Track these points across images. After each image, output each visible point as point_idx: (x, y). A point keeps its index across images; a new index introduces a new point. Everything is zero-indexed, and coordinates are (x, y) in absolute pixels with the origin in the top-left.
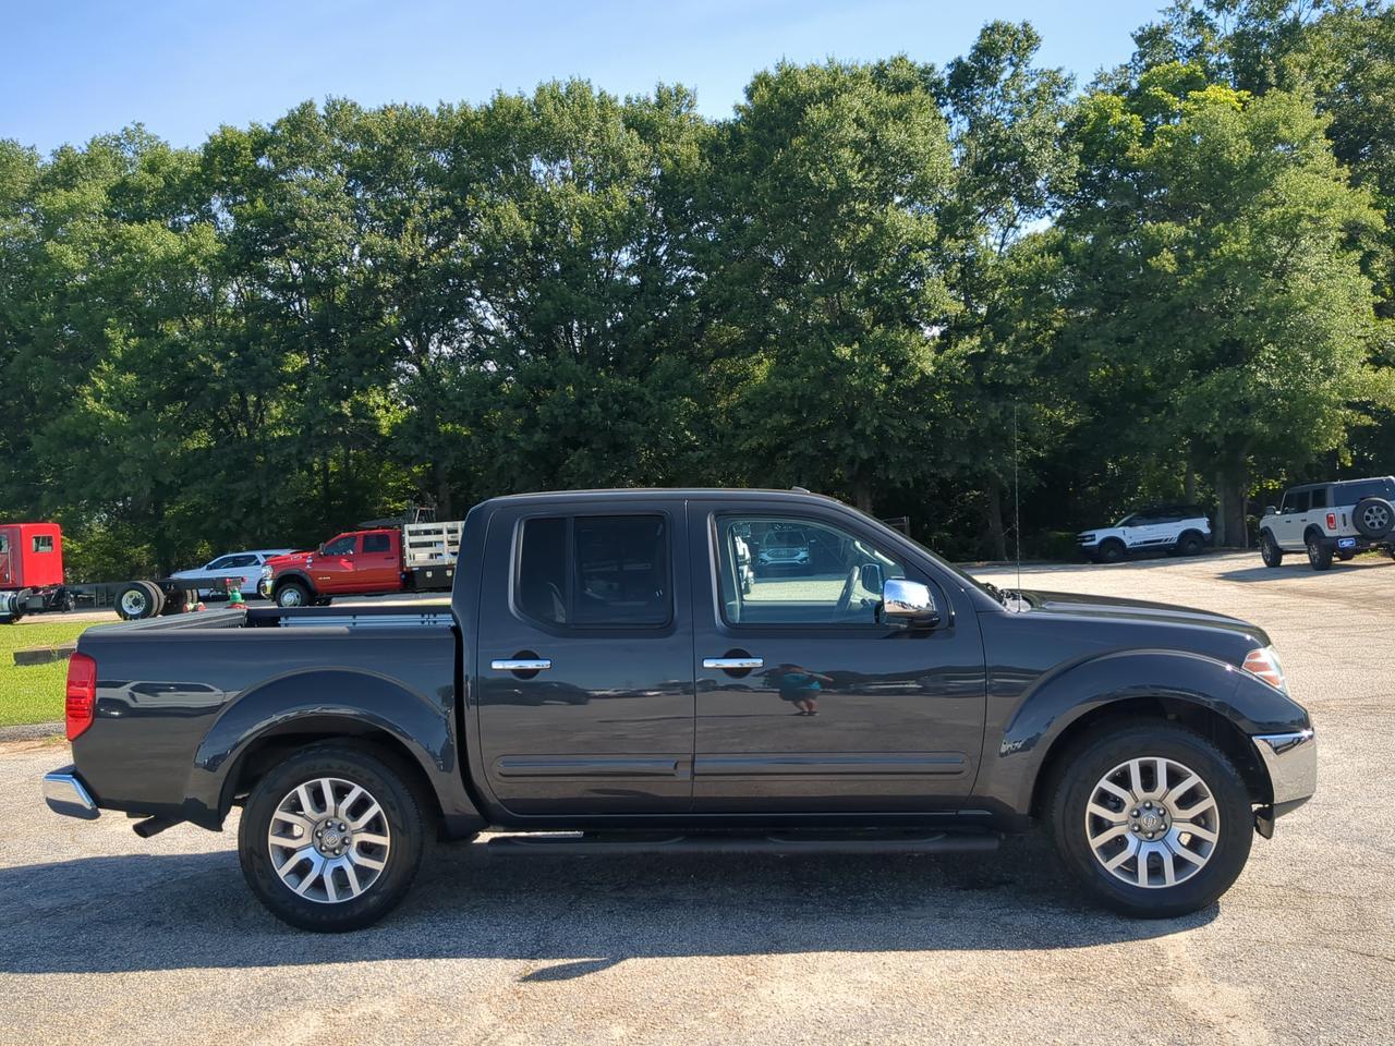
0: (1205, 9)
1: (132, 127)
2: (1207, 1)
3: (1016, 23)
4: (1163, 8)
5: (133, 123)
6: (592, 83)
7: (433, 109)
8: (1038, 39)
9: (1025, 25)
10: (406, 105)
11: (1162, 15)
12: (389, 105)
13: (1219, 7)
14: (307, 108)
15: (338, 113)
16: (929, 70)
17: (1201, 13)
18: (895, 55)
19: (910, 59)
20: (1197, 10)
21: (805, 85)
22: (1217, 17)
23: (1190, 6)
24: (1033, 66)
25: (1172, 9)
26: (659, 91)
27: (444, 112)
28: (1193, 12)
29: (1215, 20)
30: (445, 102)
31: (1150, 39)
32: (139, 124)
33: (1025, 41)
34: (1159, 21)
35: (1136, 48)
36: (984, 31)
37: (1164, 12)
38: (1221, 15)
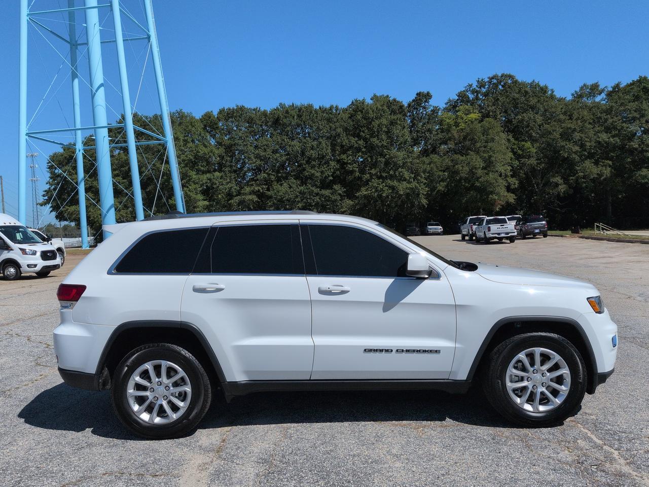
2: (477, 86)
3: (426, 92)
4: (466, 86)
6: (312, 105)
7: (268, 109)
8: (431, 96)
9: (428, 92)
10: (260, 108)
13: (480, 87)
14: (233, 109)
15: (241, 109)
19: (397, 99)
21: (371, 115)
25: (468, 86)
26: (331, 107)
31: (462, 97)
33: (428, 96)
34: (463, 89)
36: (417, 94)
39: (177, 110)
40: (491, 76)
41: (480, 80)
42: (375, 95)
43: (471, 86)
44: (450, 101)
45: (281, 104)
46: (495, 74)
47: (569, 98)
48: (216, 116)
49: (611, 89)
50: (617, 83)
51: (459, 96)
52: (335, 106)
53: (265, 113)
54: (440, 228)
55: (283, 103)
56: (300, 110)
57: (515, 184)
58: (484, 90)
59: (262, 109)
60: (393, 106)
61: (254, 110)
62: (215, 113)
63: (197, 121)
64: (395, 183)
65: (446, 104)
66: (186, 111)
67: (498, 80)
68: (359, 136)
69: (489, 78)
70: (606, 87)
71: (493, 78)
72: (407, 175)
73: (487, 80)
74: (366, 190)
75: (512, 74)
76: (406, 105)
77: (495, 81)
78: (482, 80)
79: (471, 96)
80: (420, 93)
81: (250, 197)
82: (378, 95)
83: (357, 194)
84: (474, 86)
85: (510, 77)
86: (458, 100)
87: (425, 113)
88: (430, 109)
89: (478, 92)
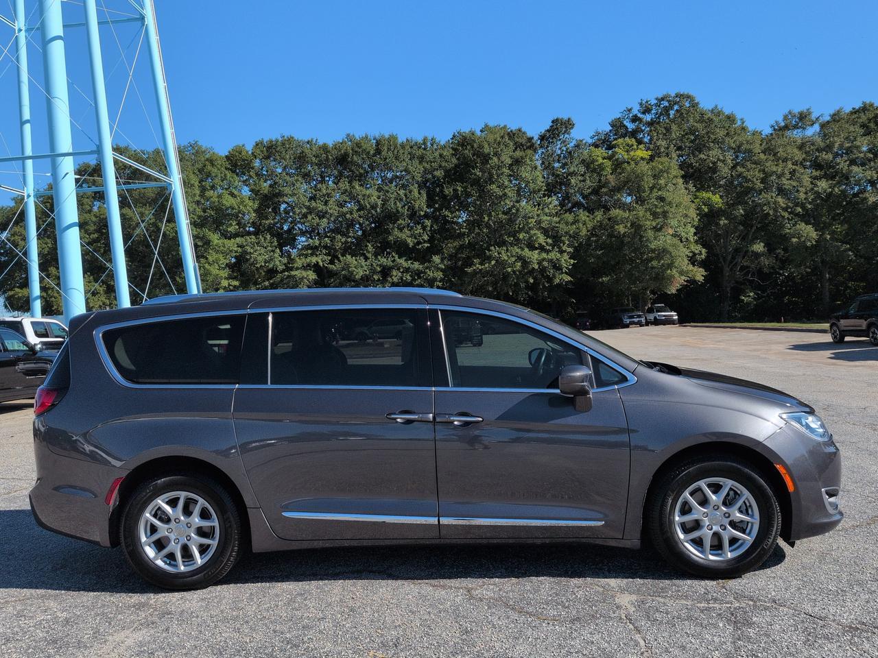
2: (639, 111)
3: (566, 118)
6: (397, 136)
7: (330, 144)
8: (574, 124)
9: (569, 119)
10: (318, 141)
12: (310, 139)
13: (644, 113)
14: (277, 141)
15: (288, 142)
16: (531, 138)
17: (637, 115)
18: (517, 127)
19: (523, 130)
22: (643, 115)
23: (633, 110)
24: (572, 135)
25: (626, 111)
26: (424, 140)
27: (335, 145)
28: (633, 114)
29: (643, 117)
31: (617, 126)
33: (569, 124)
34: (619, 115)
35: (611, 128)
36: (553, 122)
37: (622, 112)
38: (645, 115)
40: (660, 96)
41: (644, 102)
42: (486, 126)
43: (630, 110)
44: (598, 134)
45: (348, 135)
46: (666, 93)
47: (767, 131)
48: (250, 153)
49: (828, 118)
50: (838, 108)
51: (612, 126)
52: (429, 139)
53: (325, 148)
55: (352, 134)
56: (378, 143)
57: (701, 253)
58: (648, 118)
59: (321, 143)
60: (518, 141)
61: (308, 142)
62: (249, 148)
63: (221, 158)
64: (527, 252)
65: (592, 138)
66: (204, 144)
67: (669, 101)
69: (656, 99)
70: (822, 115)
71: (663, 99)
72: (541, 239)
73: (654, 102)
74: (481, 264)
75: (691, 93)
76: (536, 138)
77: (666, 104)
78: (647, 102)
79: (631, 126)
80: (557, 120)
81: (304, 274)
82: (491, 124)
84: (635, 111)
85: (688, 97)
86: (610, 131)
87: (564, 148)
88: (572, 144)
89: (640, 120)
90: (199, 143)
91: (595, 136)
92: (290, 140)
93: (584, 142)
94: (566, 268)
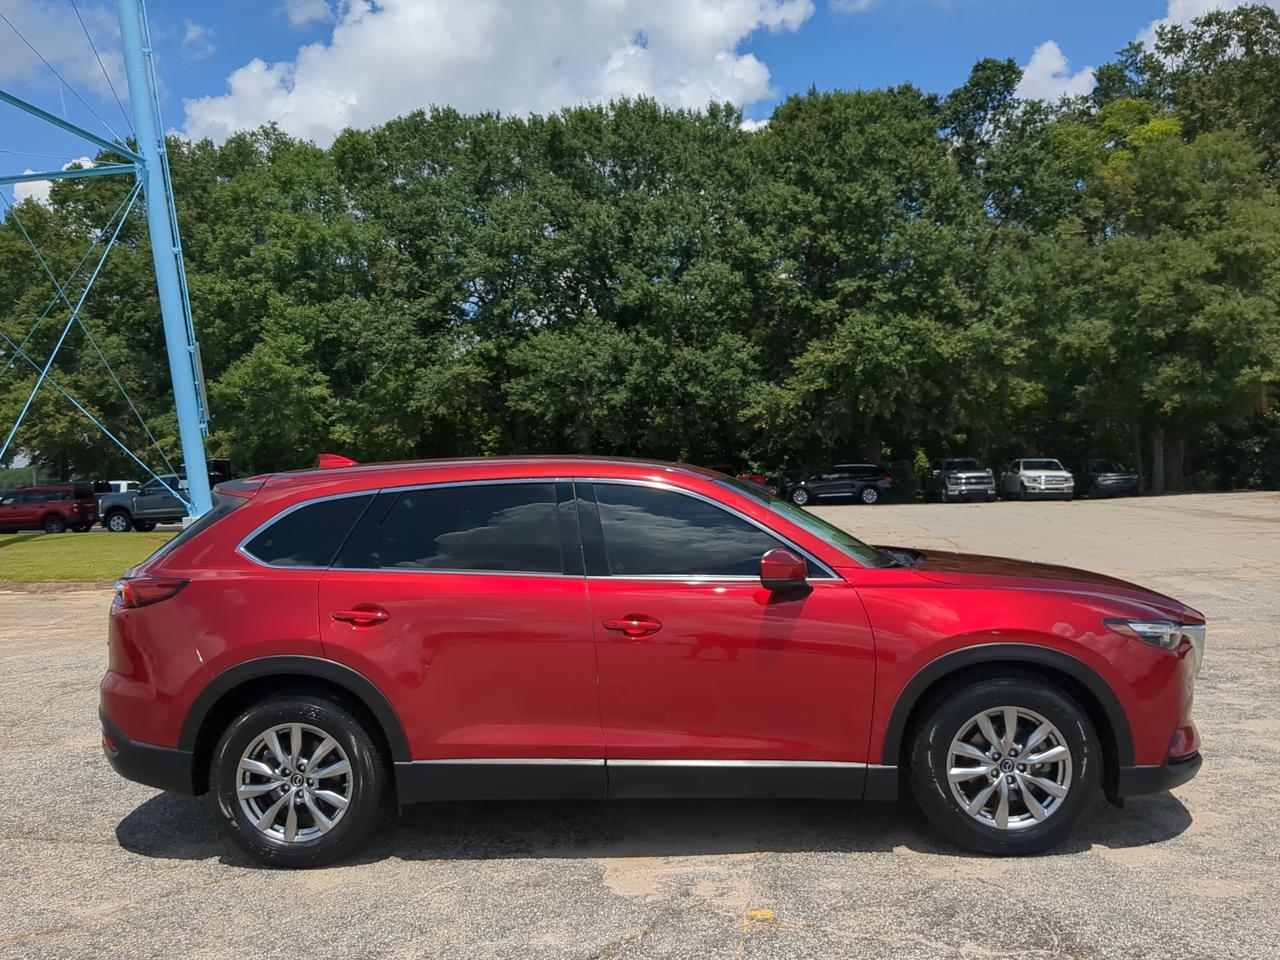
0: (1156, 52)
1: (269, 126)
2: (1158, 47)
3: (1003, 60)
4: (1120, 51)
5: (269, 122)
6: (656, 100)
8: (1020, 73)
9: (1010, 61)
10: (499, 113)
11: (1119, 56)
12: (485, 113)
13: (1167, 51)
14: (421, 114)
16: (933, 99)
17: (1152, 55)
18: (903, 84)
19: (915, 87)
20: (1148, 53)
22: (1165, 58)
23: (1143, 48)
24: (1016, 96)
25: (1128, 51)
26: (712, 109)
27: (536, 121)
28: (1145, 56)
29: (1163, 61)
30: (535, 113)
31: (1109, 77)
32: (275, 123)
34: (1114, 60)
35: (1096, 84)
36: (978, 68)
37: (1121, 54)
38: (1169, 57)
39: (262, 127)
40: (1202, 15)
41: (1168, 28)
43: (1137, 48)
46: (1213, 10)
51: (1100, 80)
52: (722, 107)
53: (516, 125)
54: (1063, 477)
58: (1172, 63)
59: (504, 116)
60: (906, 103)
61: (485, 118)
62: (373, 132)
63: (318, 155)
68: (804, 181)
69: (1195, 22)
71: (1208, 22)
73: (1189, 28)
74: (825, 351)
76: (943, 97)
77: (1212, 31)
78: (1174, 28)
79: (1137, 81)
80: (987, 61)
83: (796, 362)
84: (1149, 49)
85: (1266, 13)
86: (1096, 90)
87: (1003, 119)
88: (1019, 112)
89: (1157, 69)
90: (281, 128)
91: (1061, 107)
92: (450, 114)
93: (1044, 105)
94: (1014, 358)
